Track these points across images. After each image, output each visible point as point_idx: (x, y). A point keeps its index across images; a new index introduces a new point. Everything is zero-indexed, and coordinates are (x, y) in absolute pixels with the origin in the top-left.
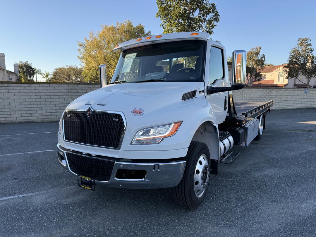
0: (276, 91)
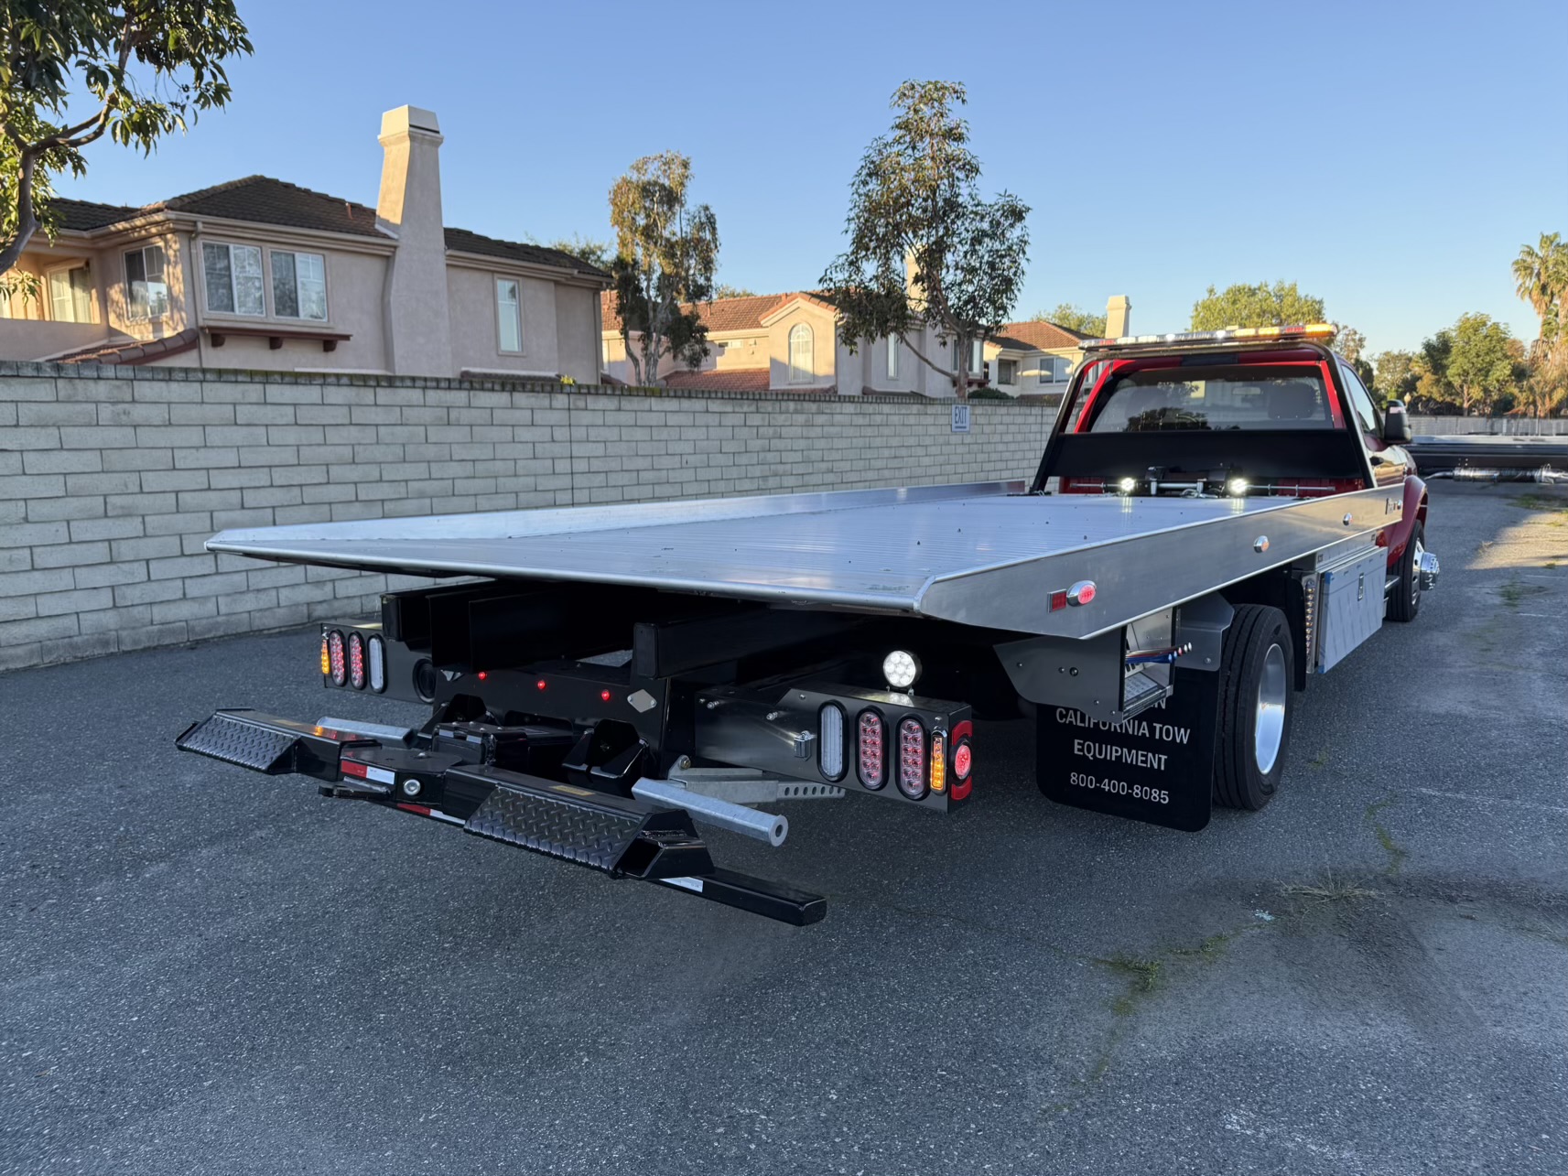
0: (800, 419)
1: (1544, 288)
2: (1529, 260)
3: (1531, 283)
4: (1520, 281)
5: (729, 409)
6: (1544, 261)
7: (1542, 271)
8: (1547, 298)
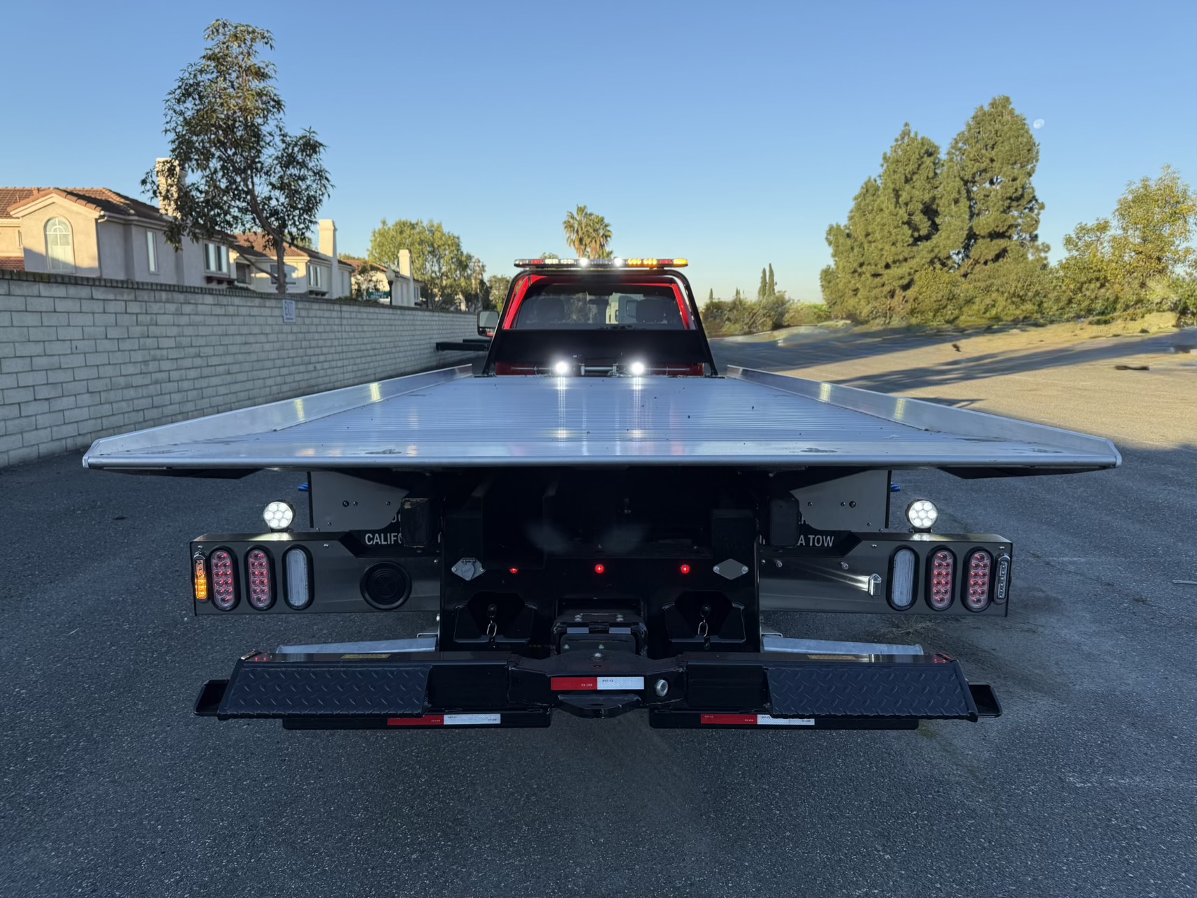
1: (581, 240)
2: (572, 221)
3: (574, 236)
4: (568, 235)
5: (111, 297)
6: (580, 224)
7: (579, 229)
8: (583, 247)
